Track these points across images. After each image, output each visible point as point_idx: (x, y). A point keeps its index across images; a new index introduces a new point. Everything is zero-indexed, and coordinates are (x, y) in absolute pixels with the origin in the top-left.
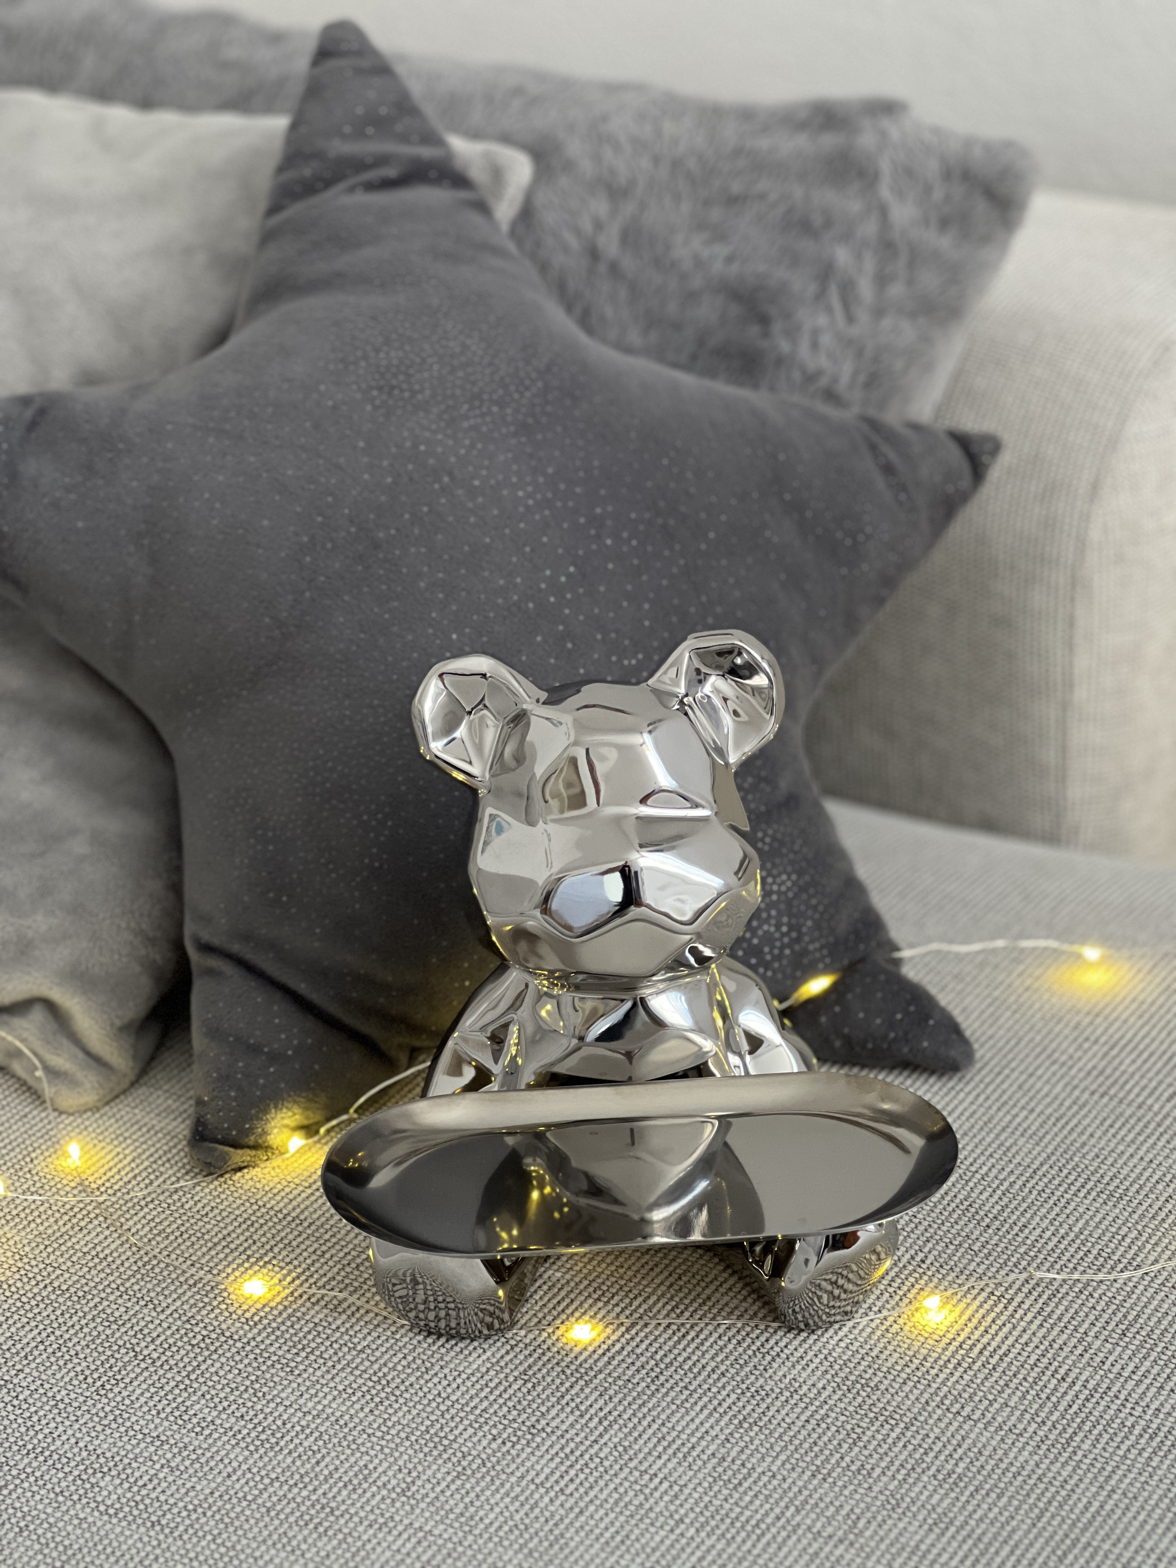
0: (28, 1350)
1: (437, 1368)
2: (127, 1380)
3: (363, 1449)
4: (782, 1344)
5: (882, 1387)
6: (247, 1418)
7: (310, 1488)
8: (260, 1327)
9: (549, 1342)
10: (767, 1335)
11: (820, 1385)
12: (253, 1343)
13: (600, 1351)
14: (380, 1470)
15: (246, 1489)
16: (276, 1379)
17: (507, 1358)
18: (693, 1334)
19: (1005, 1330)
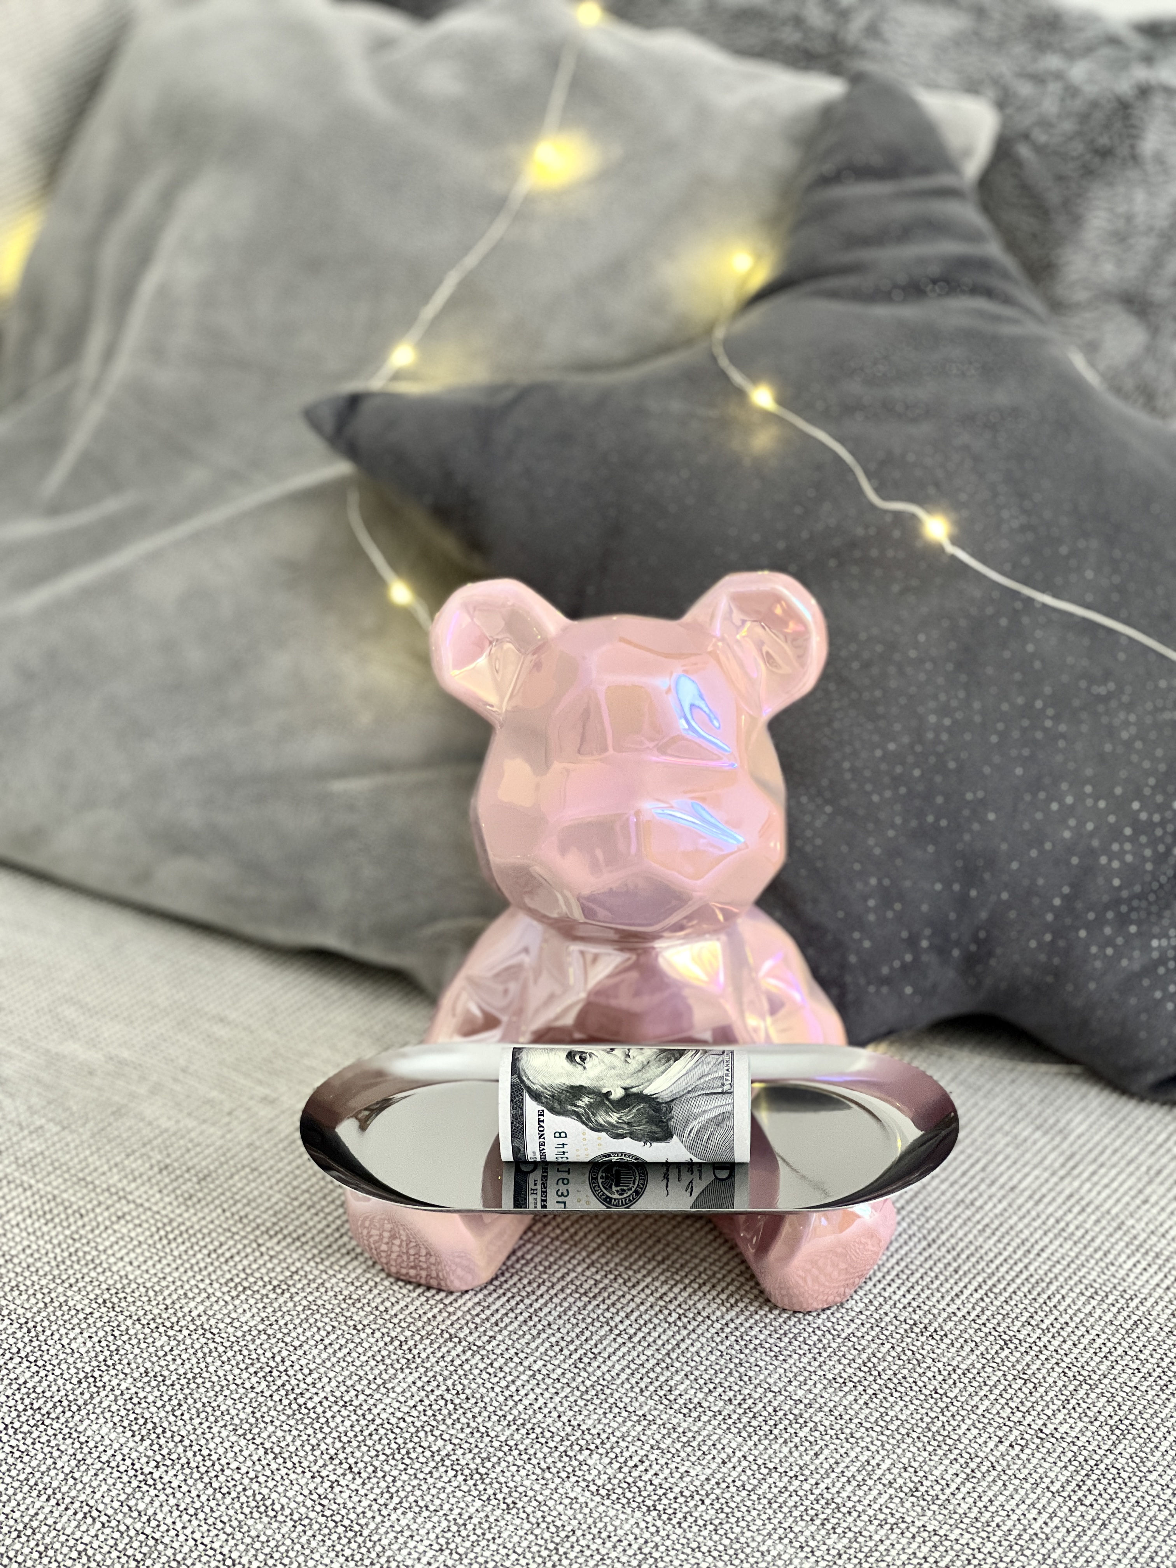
0: (497, 1316)
1: (929, 1361)
2: (606, 1355)
3: (863, 1444)
6: (735, 1402)
7: (812, 1481)
12: (732, 1325)
14: (884, 1466)
15: (744, 1478)
16: (761, 1364)
17: (1002, 1355)
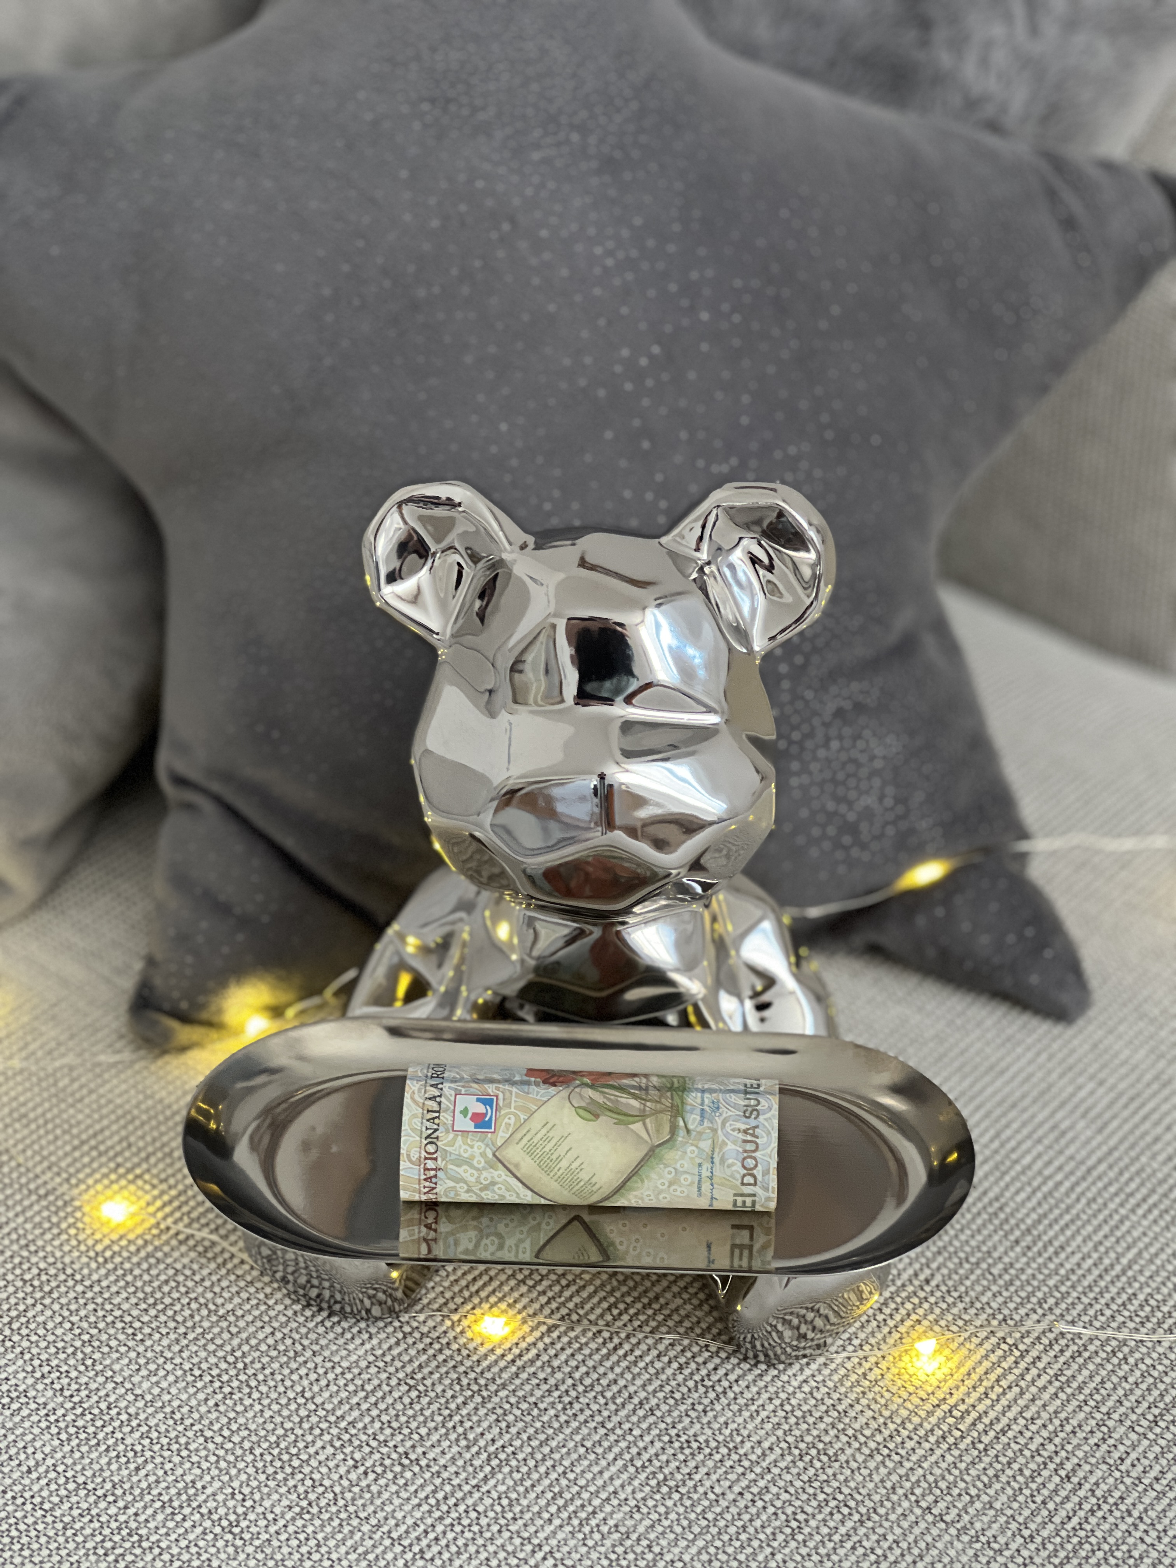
1: (308, 1354)
4: (732, 1377)
5: (843, 1458)
6: (67, 1393)
7: (121, 1504)
8: (110, 1266)
9: (451, 1334)
10: (717, 1361)
11: (766, 1445)
12: (97, 1289)
13: (509, 1357)
15: (45, 1493)
16: (113, 1343)
17: (395, 1352)
18: (627, 1347)
19: (1010, 1396)
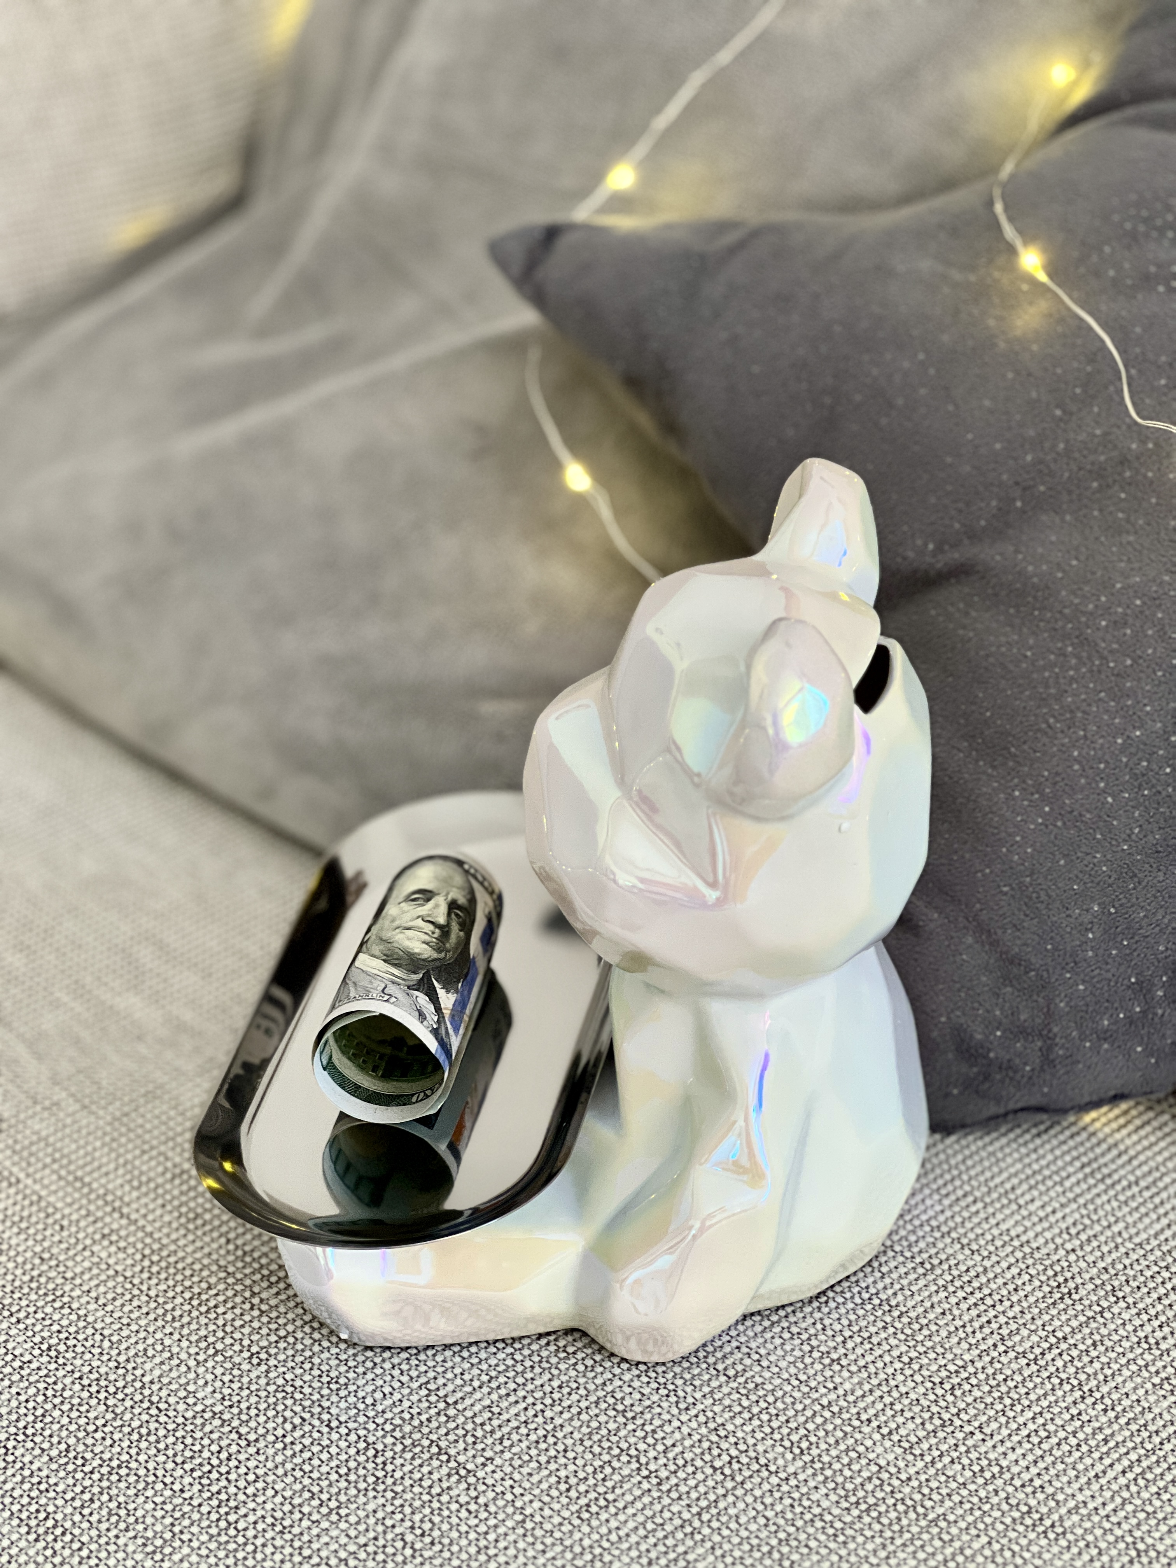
0: (505, 1430)
2: (620, 1505)
